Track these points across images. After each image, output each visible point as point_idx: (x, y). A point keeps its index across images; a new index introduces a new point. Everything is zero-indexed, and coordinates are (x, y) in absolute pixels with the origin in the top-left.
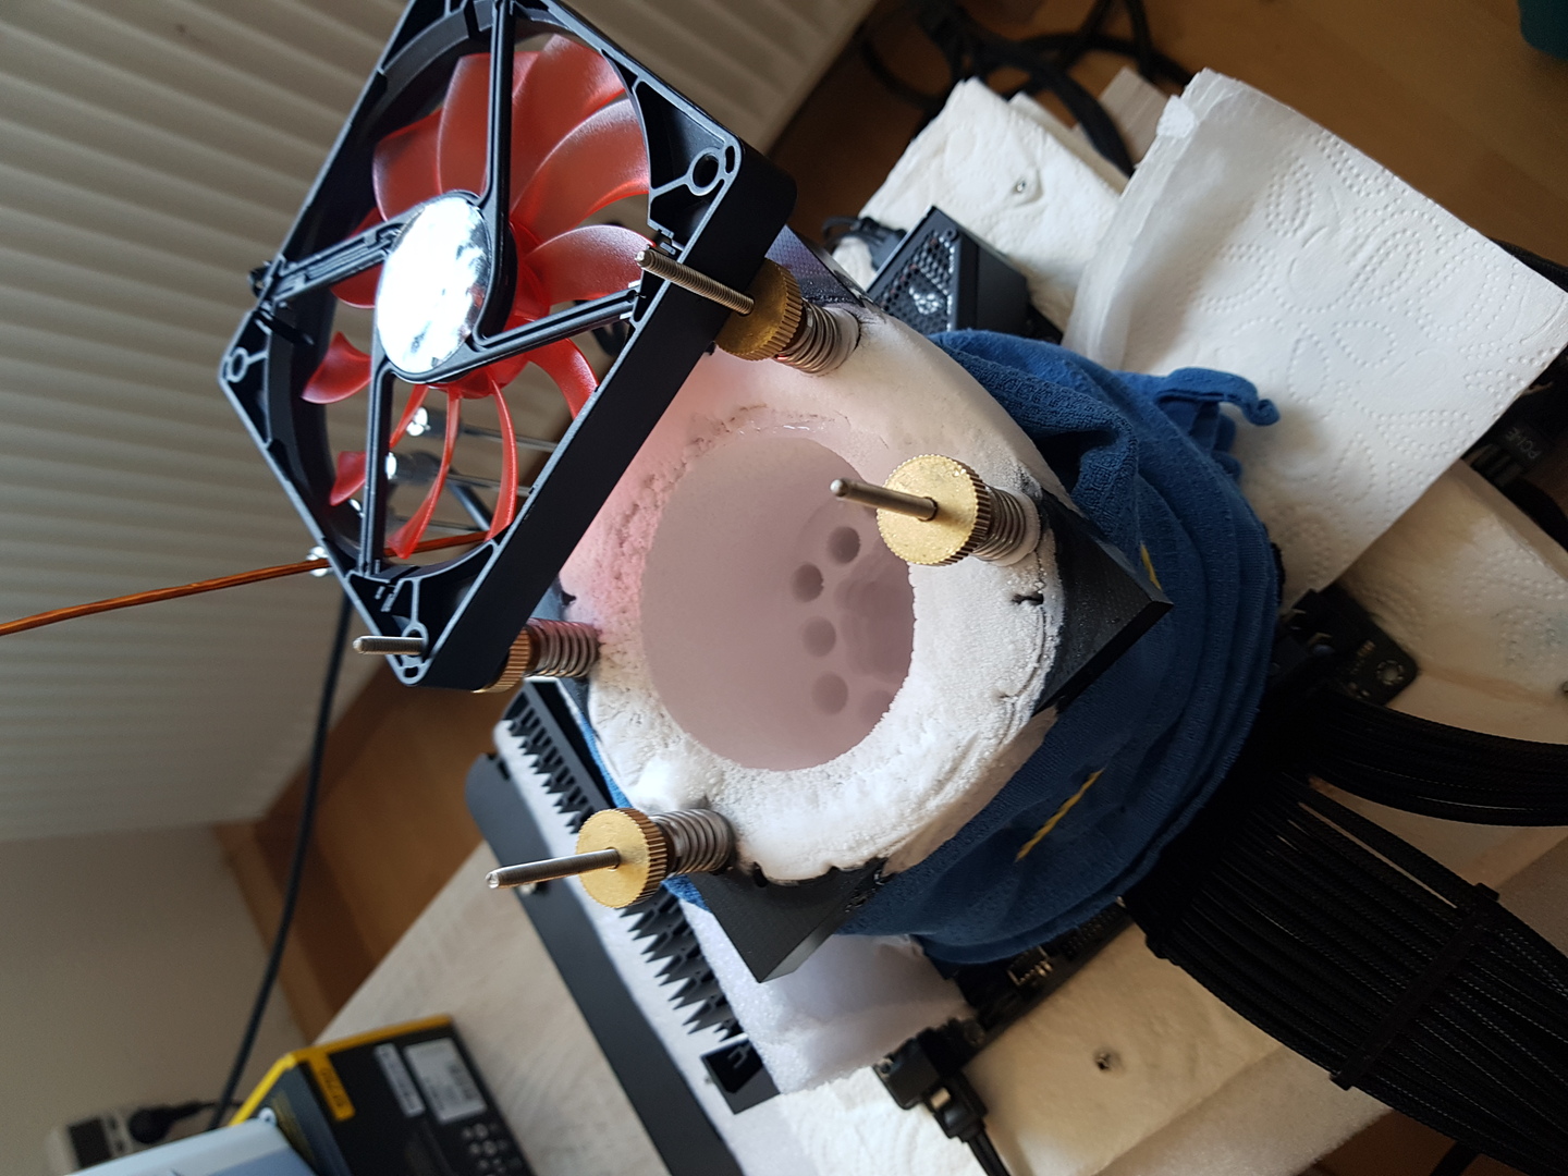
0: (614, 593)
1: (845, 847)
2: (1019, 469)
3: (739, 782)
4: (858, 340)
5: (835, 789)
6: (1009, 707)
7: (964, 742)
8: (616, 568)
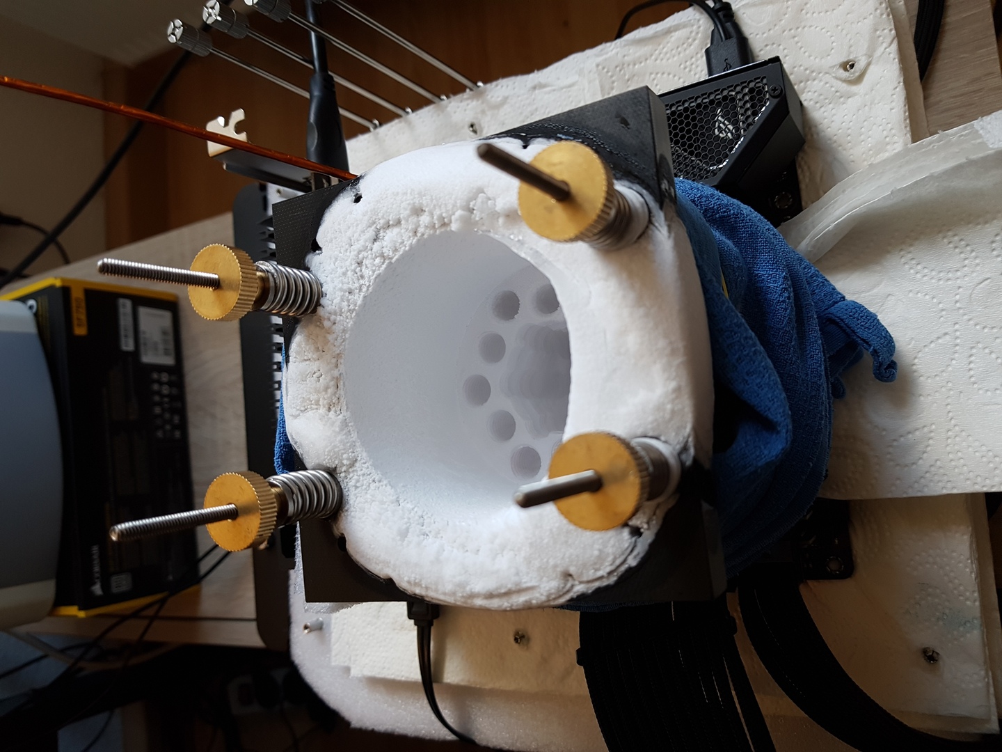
0: (349, 273)
1: (406, 579)
2: (689, 436)
3: (364, 475)
4: (640, 237)
5: (422, 537)
6: (569, 585)
7: (524, 586)
8: (361, 256)
